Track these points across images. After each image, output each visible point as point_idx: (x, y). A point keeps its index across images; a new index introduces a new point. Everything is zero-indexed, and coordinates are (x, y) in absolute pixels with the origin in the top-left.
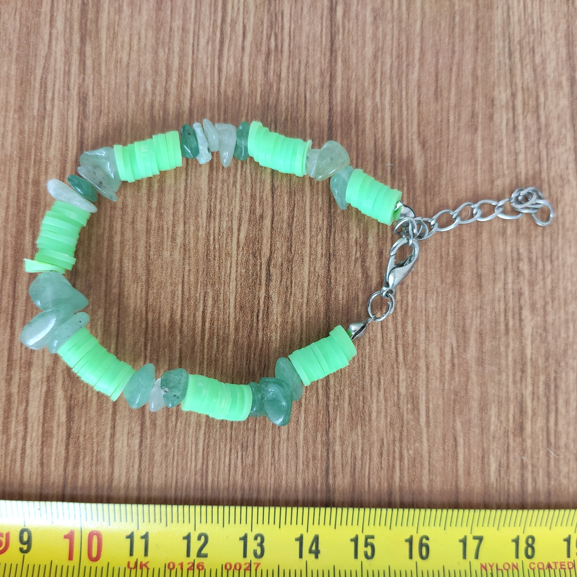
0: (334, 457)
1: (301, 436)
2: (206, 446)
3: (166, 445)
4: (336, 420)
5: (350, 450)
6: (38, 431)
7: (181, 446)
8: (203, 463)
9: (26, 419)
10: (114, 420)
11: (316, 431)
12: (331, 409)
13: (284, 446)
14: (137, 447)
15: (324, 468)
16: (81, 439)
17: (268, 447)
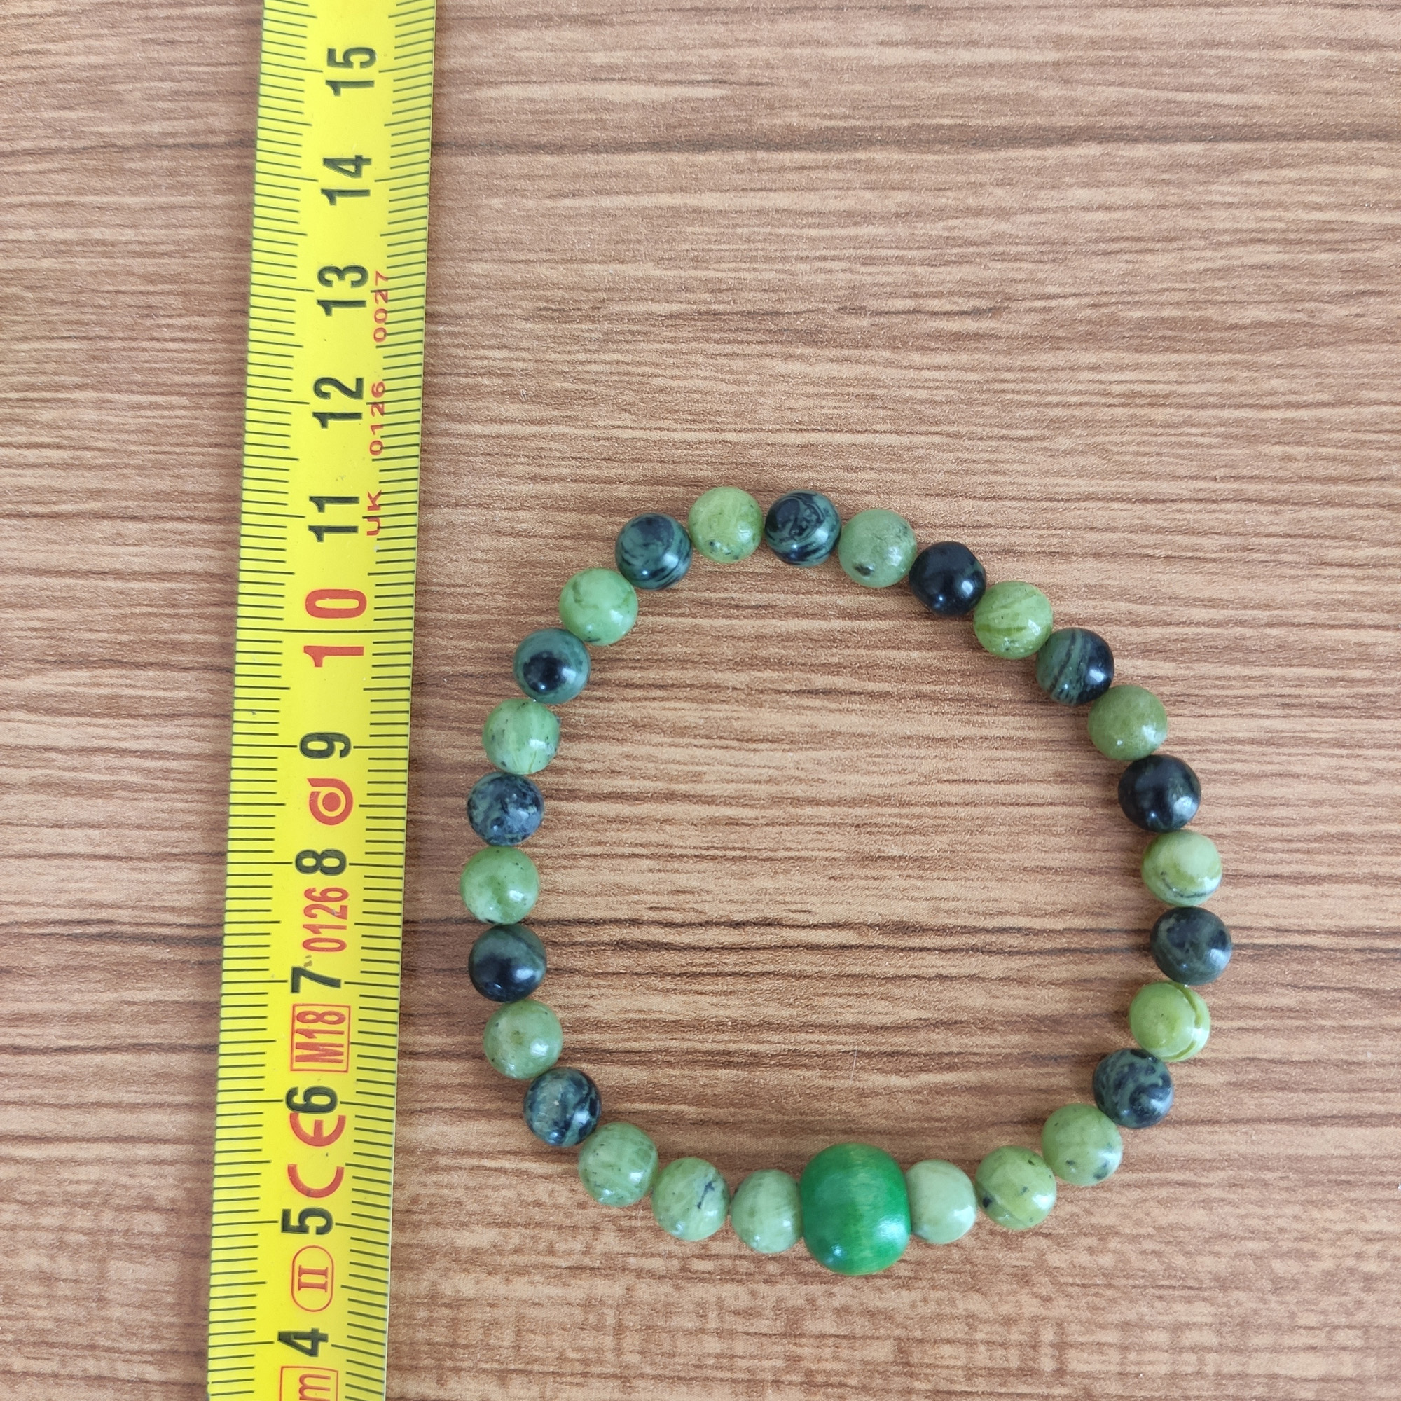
0: (173, 135)
1: (130, 200)
2: (145, 389)
3: (140, 467)
4: (101, 134)
5: (161, 104)
6: (105, 726)
7: (144, 437)
8: (178, 394)
9: (82, 750)
10: (87, 574)
11: (122, 171)
12: (79, 144)
13: (149, 234)
14: (144, 526)
15: (195, 153)
16: (124, 638)
17: (150, 266)
